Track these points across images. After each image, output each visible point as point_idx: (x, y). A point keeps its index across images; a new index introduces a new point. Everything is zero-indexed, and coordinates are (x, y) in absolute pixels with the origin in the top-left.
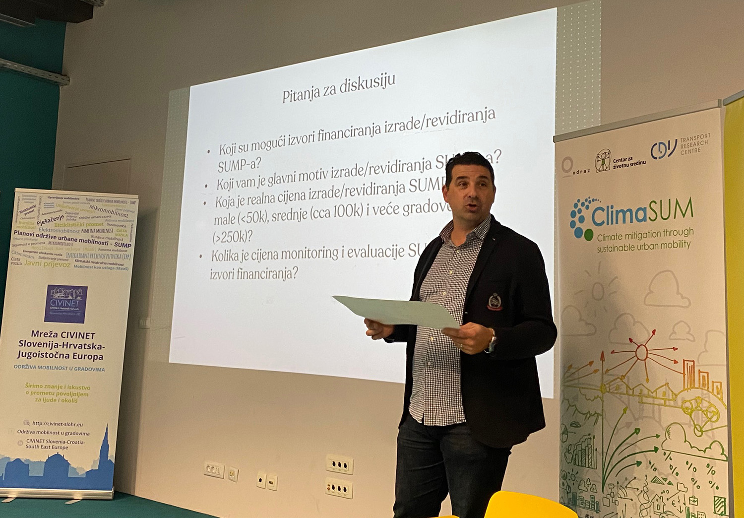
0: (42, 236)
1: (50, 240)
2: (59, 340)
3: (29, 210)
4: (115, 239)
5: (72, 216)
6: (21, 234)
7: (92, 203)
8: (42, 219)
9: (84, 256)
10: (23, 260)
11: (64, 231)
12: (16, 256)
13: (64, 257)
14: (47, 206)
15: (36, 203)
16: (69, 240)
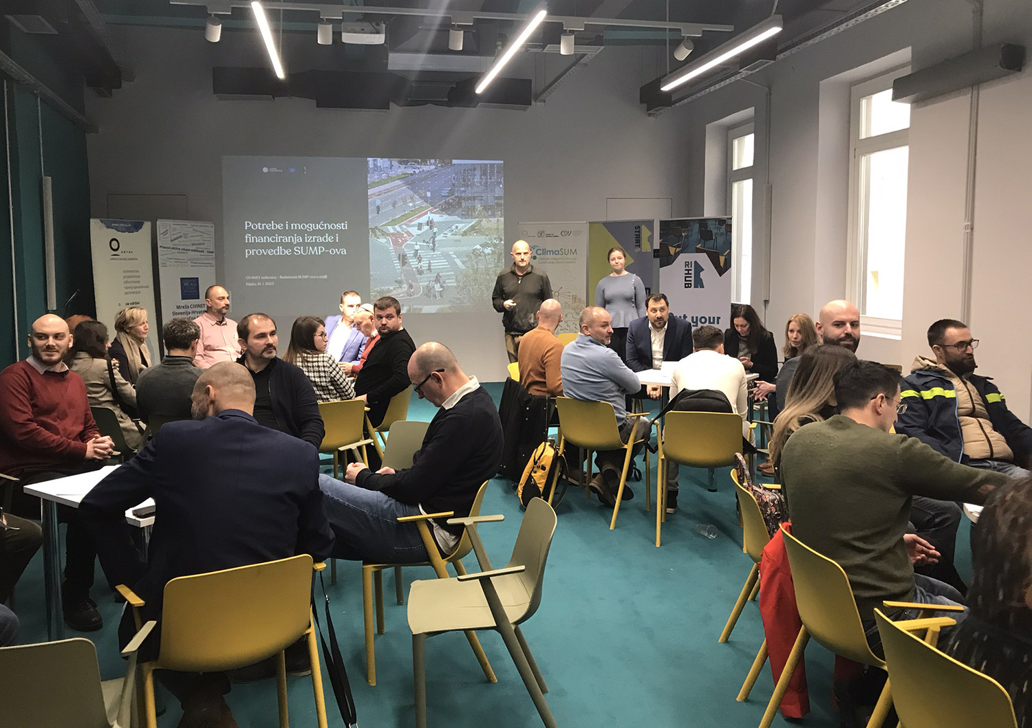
0: (173, 248)
1: (178, 251)
2: (190, 310)
3: (165, 233)
4: (206, 249)
5: (186, 236)
6: (164, 248)
7: (195, 228)
8: (172, 239)
9: (194, 259)
10: (168, 263)
11: (184, 245)
12: (163, 262)
13: (185, 261)
14: (174, 229)
15: (168, 228)
16: (187, 250)
